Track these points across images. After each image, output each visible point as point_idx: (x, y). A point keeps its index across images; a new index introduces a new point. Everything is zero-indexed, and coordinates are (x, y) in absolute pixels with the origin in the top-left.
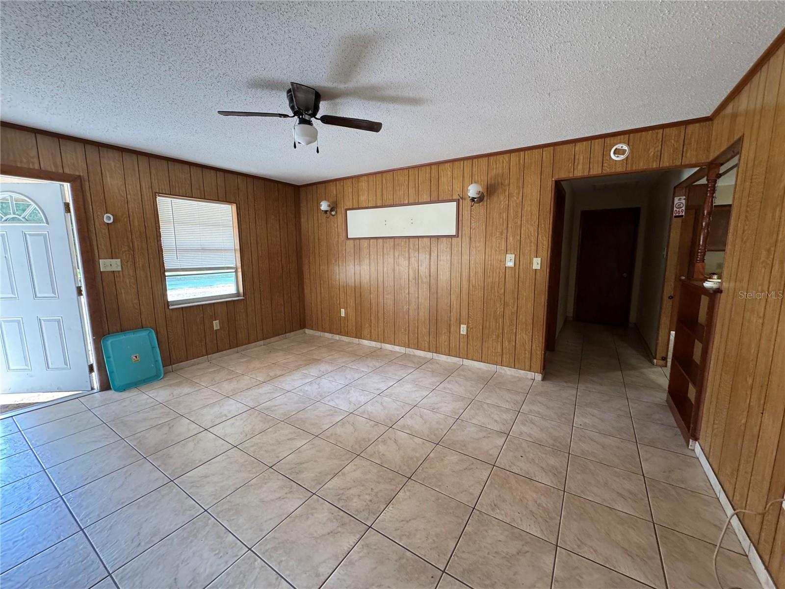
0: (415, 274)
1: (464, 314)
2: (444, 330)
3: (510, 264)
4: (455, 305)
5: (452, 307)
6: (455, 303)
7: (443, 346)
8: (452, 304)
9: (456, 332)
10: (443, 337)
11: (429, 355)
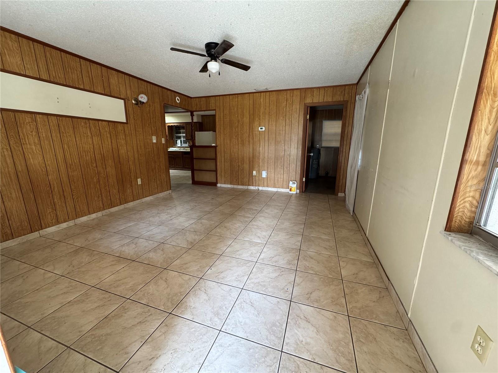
0: (100, 150)
1: (138, 172)
2: (129, 186)
3: (155, 141)
4: (132, 168)
5: (131, 169)
6: (132, 167)
7: (129, 196)
8: (130, 168)
9: (136, 184)
10: (129, 191)
11: (122, 207)
